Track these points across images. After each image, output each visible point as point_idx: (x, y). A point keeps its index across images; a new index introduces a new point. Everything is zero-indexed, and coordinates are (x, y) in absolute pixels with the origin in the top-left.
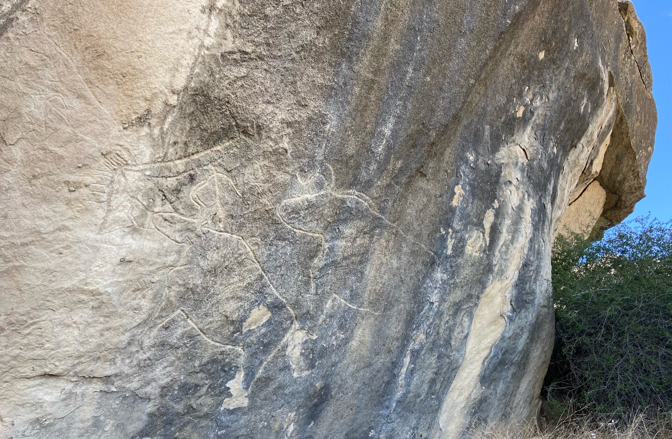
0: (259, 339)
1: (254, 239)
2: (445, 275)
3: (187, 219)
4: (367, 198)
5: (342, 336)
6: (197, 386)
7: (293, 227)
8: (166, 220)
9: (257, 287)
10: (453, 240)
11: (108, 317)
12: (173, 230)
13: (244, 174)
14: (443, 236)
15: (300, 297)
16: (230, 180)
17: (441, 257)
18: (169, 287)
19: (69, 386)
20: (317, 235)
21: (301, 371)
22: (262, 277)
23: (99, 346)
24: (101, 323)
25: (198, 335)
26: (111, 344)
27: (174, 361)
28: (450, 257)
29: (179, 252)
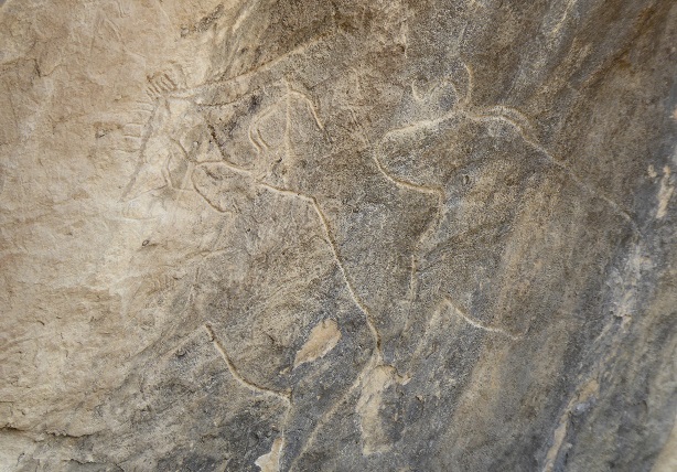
0: (318, 382)
1: (333, 201)
2: (649, 261)
3: (239, 171)
4: (522, 117)
5: (451, 380)
6: (211, 460)
7: (395, 180)
8: (209, 174)
9: (325, 287)
10: (671, 190)
11: (108, 335)
12: (216, 191)
13: (332, 92)
14: (651, 182)
15: (390, 306)
16: (310, 102)
17: (643, 224)
18: (197, 287)
19: (30, 449)
20: (431, 192)
21: (376, 445)
22: (335, 268)
23: (87, 382)
24: (97, 345)
25: (226, 370)
26: (104, 381)
27: (184, 414)
28: (662, 223)
29: (219, 228)
